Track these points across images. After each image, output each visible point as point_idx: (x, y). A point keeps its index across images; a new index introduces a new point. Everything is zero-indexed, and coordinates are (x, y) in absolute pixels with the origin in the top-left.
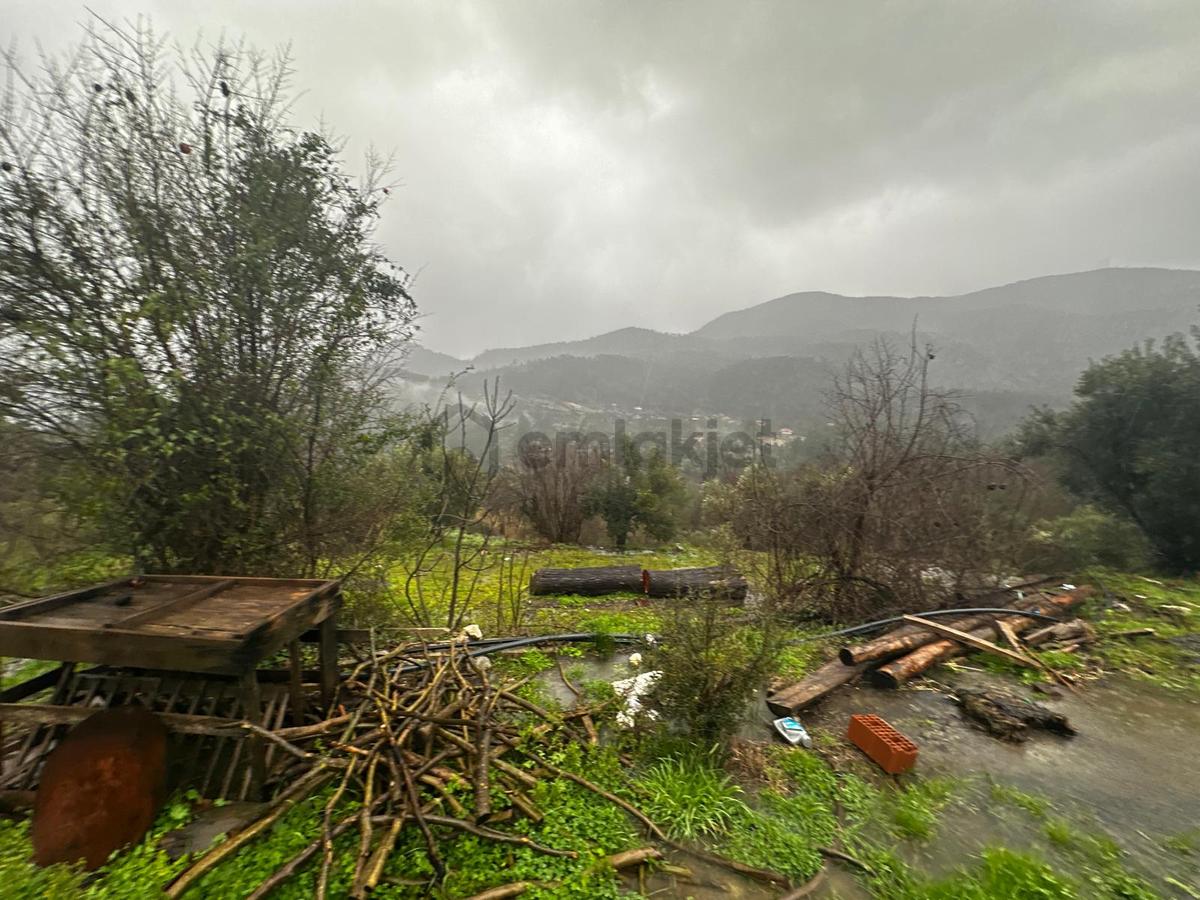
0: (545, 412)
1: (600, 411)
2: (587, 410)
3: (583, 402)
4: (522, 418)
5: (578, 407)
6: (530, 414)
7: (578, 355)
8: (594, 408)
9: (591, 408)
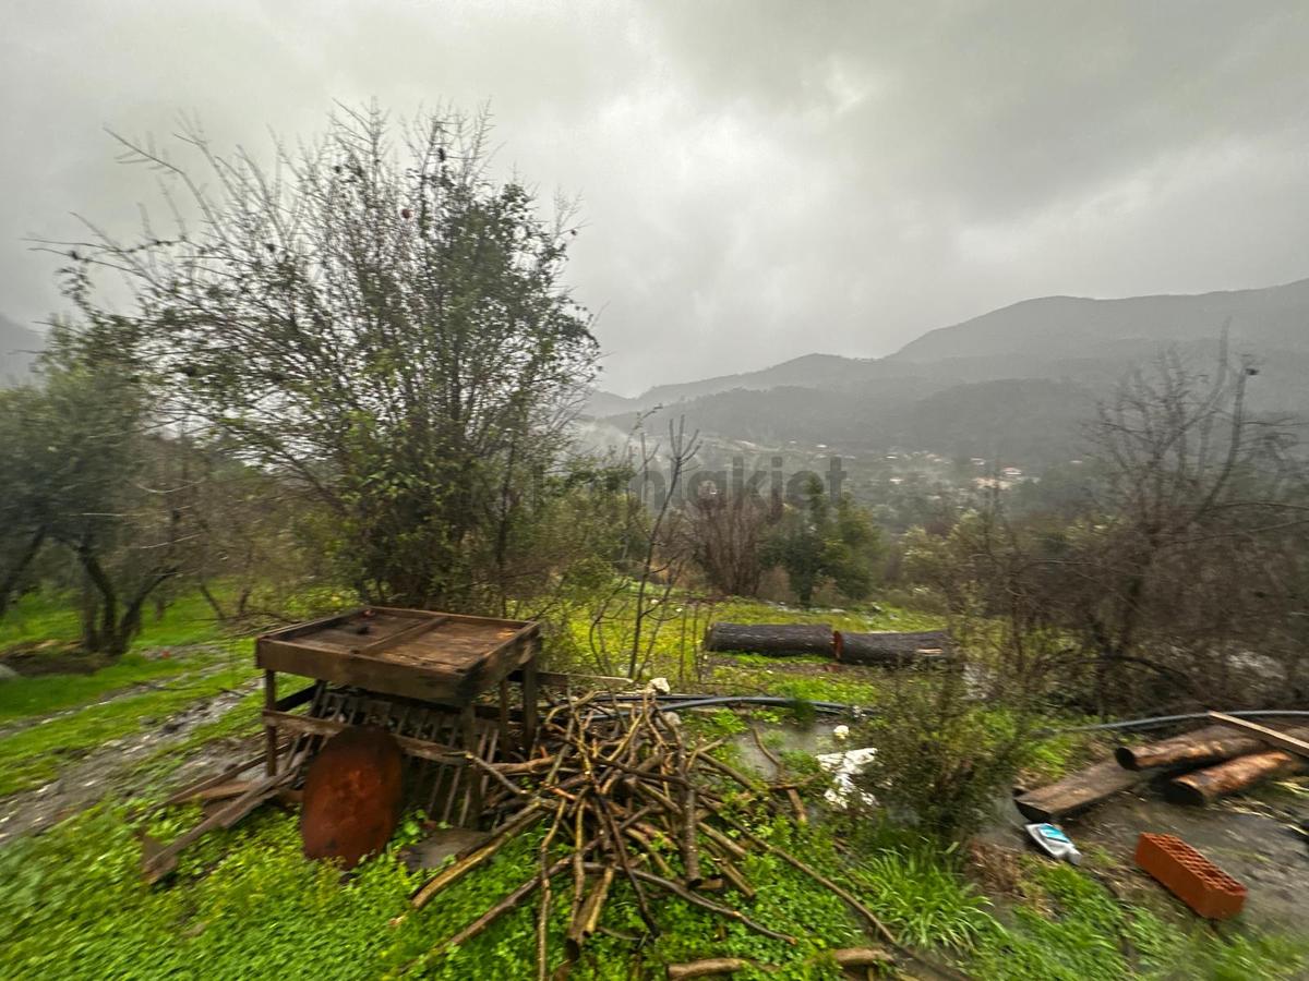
0: (714, 452)
1: (777, 450)
5: (752, 445)
8: (770, 447)
9: (766, 446)
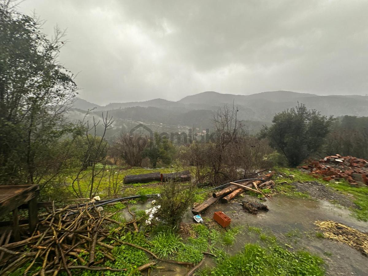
0: (131, 124)
1: (149, 124)
3: (144, 122)
4: (123, 126)
5: (142, 123)
6: (126, 125)
8: (147, 124)
9: (146, 123)
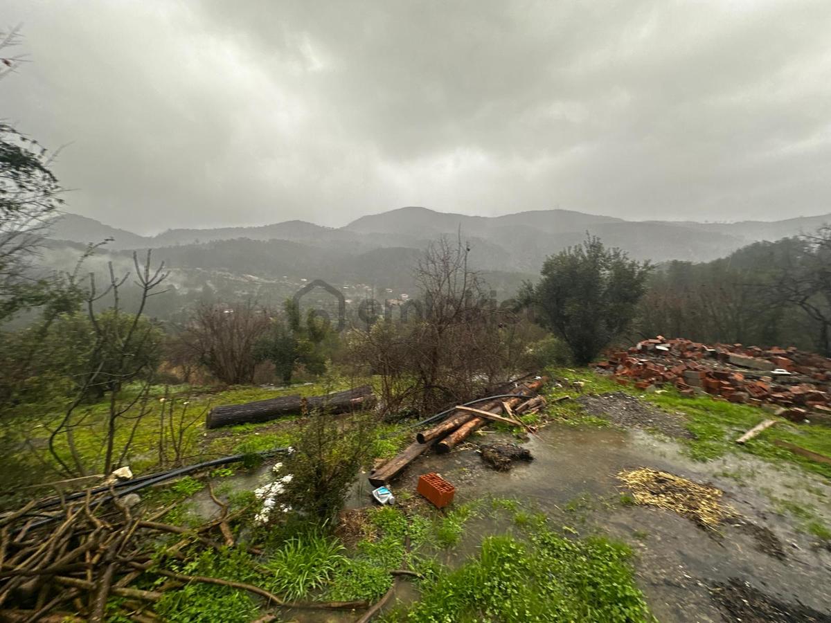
0: (226, 282)
1: (274, 282)
2: (262, 280)
3: (260, 275)
4: (206, 287)
5: (256, 278)
6: (214, 283)
7: (253, 238)
8: (269, 279)
9: (266, 279)
